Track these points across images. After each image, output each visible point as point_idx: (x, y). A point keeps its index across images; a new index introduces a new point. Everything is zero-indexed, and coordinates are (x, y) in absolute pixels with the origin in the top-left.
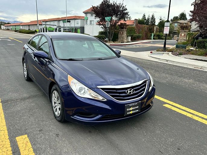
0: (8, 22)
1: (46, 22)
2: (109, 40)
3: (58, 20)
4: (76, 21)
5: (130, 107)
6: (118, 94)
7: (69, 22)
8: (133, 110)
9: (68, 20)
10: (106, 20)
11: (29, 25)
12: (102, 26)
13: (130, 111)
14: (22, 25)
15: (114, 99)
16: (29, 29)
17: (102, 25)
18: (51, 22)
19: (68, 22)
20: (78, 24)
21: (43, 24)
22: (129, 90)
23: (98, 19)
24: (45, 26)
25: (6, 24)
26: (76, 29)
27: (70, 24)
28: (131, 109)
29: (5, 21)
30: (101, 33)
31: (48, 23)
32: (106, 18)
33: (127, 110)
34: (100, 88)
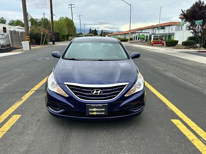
0: (111, 32)
1: (142, 30)
2: (201, 46)
3: (153, 28)
4: (171, 27)
5: (93, 107)
6: (82, 93)
7: (164, 28)
8: (96, 111)
9: (163, 27)
10: (196, 24)
11: (125, 34)
12: (192, 31)
13: (94, 112)
14: (120, 34)
15: (76, 97)
16: (125, 38)
17: (192, 29)
18: (146, 30)
19: (162, 28)
20: (173, 30)
21: (137, 33)
22: (95, 90)
23: (188, 24)
24: (138, 34)
25: (110, 33)
26: (169, 35)
27: (164, 31)
28: (95, 110)
29: (110, 31)
30: (190, 38)
31: (143, 31)
32: (196, 22)
33: (90, 109)
34: (66, 85)
